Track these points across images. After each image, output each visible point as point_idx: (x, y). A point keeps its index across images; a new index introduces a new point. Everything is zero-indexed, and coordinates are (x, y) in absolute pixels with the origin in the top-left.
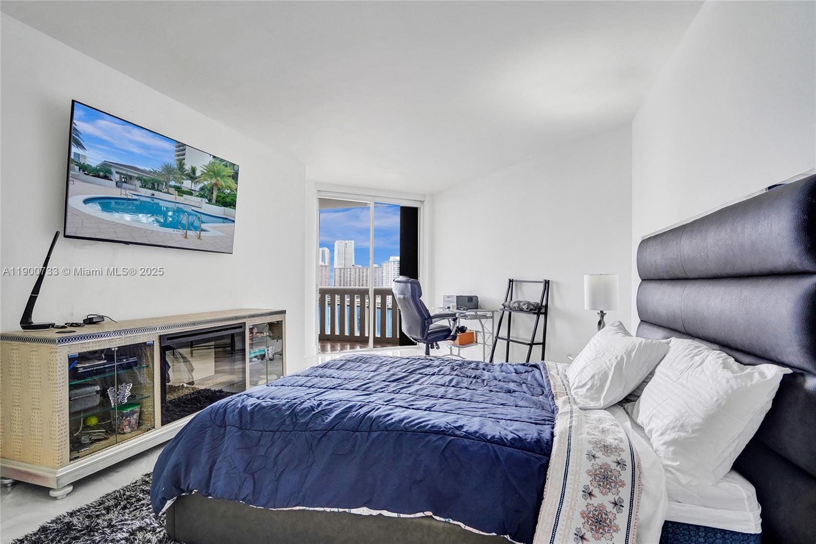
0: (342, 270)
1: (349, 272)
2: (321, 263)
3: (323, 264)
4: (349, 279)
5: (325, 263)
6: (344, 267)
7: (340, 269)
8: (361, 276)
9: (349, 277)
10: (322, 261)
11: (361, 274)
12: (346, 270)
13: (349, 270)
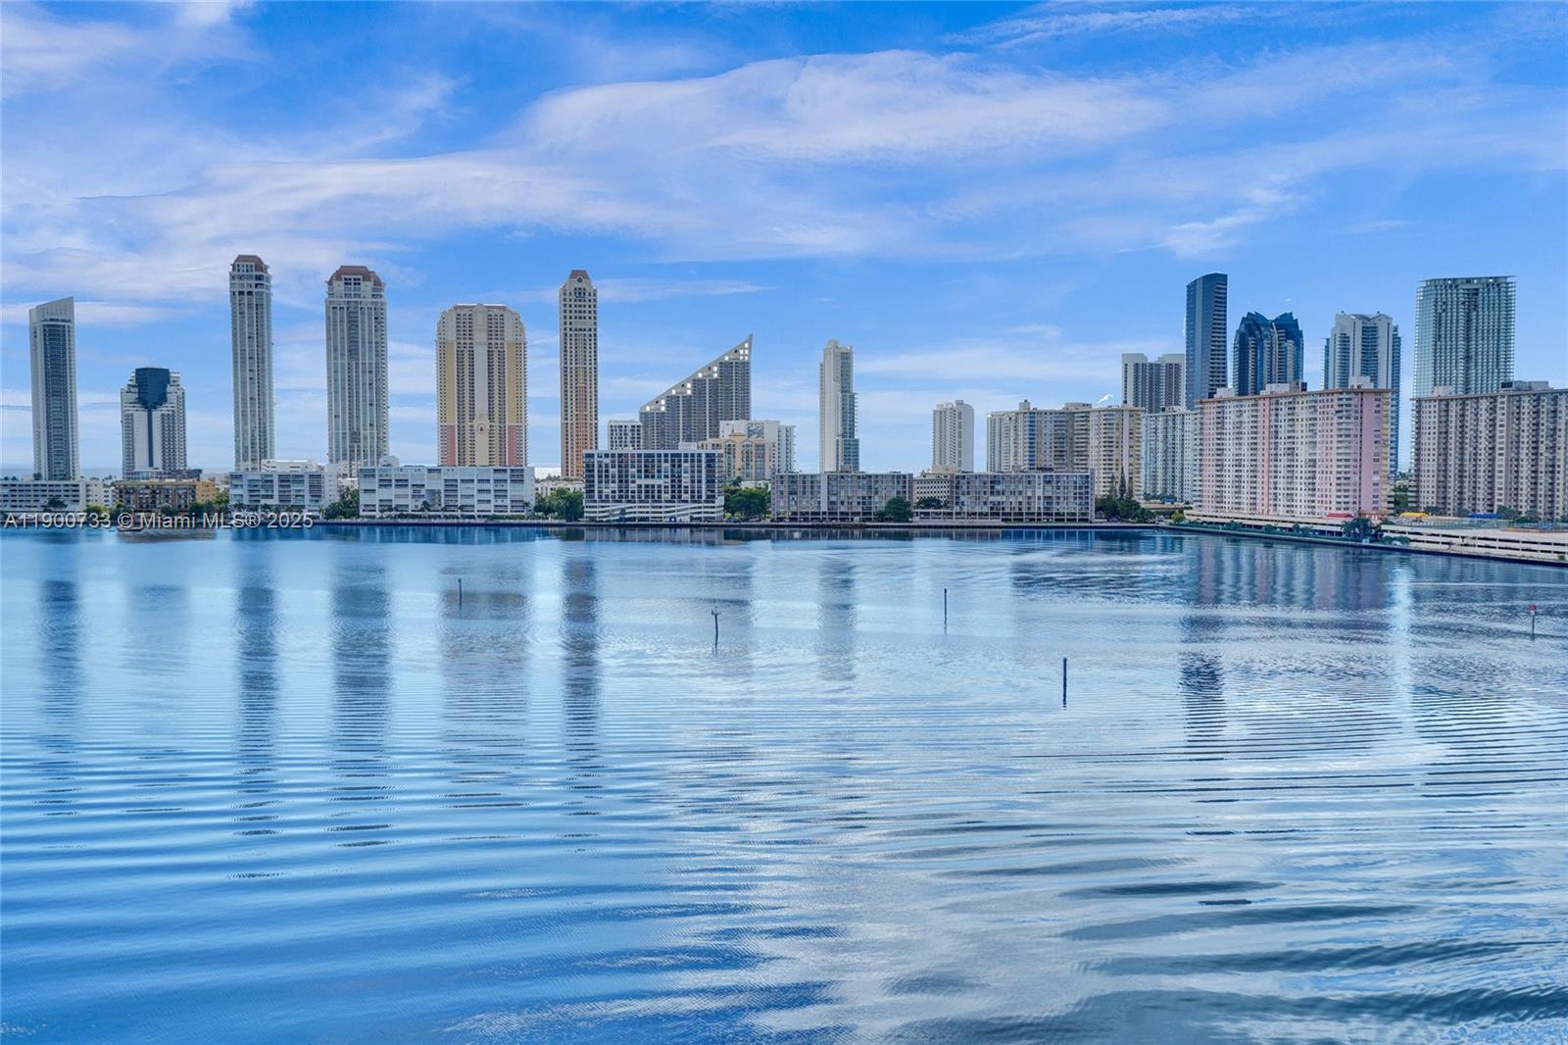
0: (1454, 408)
1: (1484, 415)
2: (1355, 381)
3: (1366, 383)
4: (1483, 444)
5: (1374, 379)
6: (1461, 393)
7: (1447, 401)
8: (1543, 432)
9: (1484, 433)
10: (1364, 372)
11: (1544, 418)
12: (1470, 407)
13: (1484, 404)
